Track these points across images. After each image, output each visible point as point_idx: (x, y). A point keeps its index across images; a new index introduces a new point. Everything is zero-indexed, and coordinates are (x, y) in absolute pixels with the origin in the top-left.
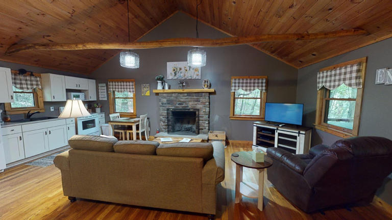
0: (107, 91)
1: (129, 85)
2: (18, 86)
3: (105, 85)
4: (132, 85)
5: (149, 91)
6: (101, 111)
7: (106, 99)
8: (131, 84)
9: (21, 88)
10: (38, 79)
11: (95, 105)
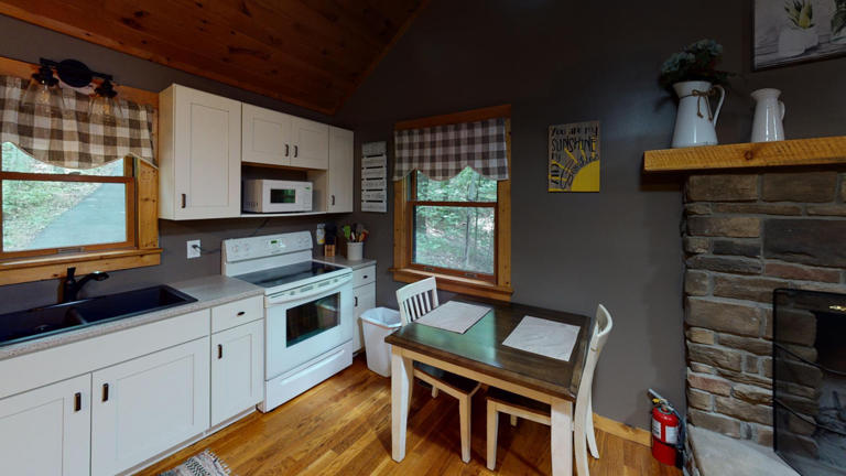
0: (390, 173)
1: (485, 140)
2: (41, 145)
3: (381, 147)
4: (499, 139)
5: (595, 167)
6: (366, 256)
7: (382, 208)
8: (493, 131)
9: (55, 156)
10: (143, 115)
11: (347, 230)
